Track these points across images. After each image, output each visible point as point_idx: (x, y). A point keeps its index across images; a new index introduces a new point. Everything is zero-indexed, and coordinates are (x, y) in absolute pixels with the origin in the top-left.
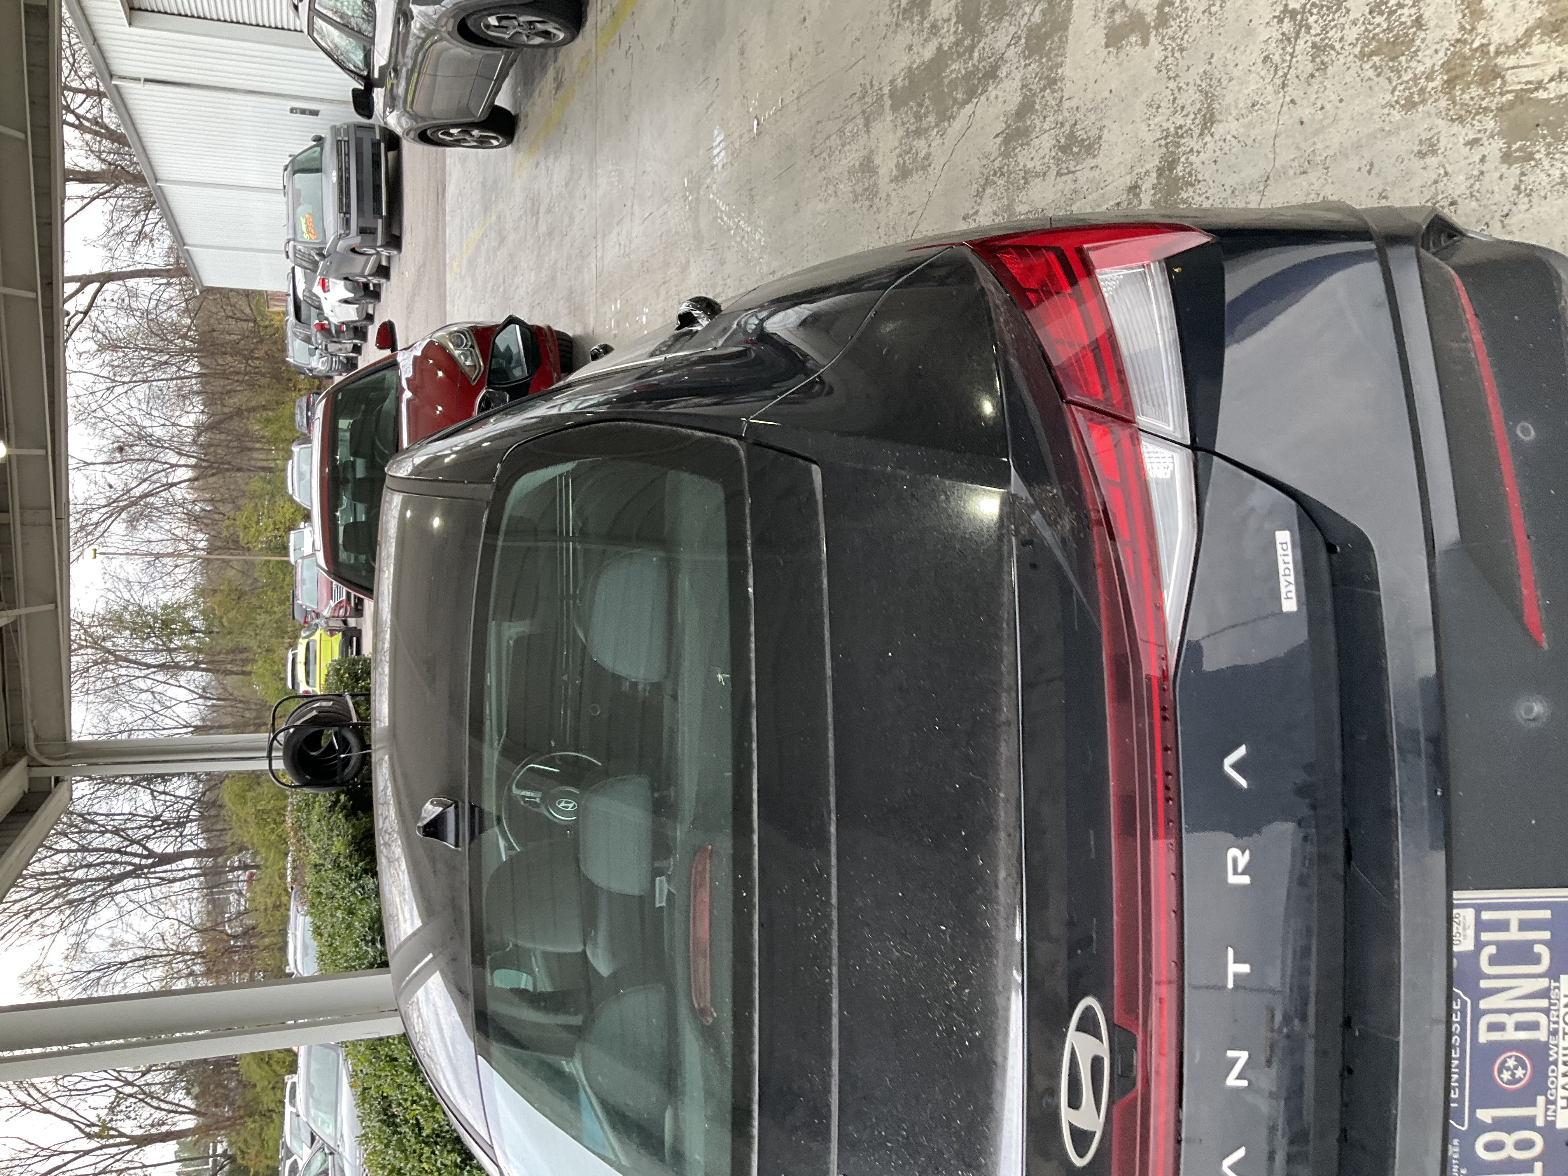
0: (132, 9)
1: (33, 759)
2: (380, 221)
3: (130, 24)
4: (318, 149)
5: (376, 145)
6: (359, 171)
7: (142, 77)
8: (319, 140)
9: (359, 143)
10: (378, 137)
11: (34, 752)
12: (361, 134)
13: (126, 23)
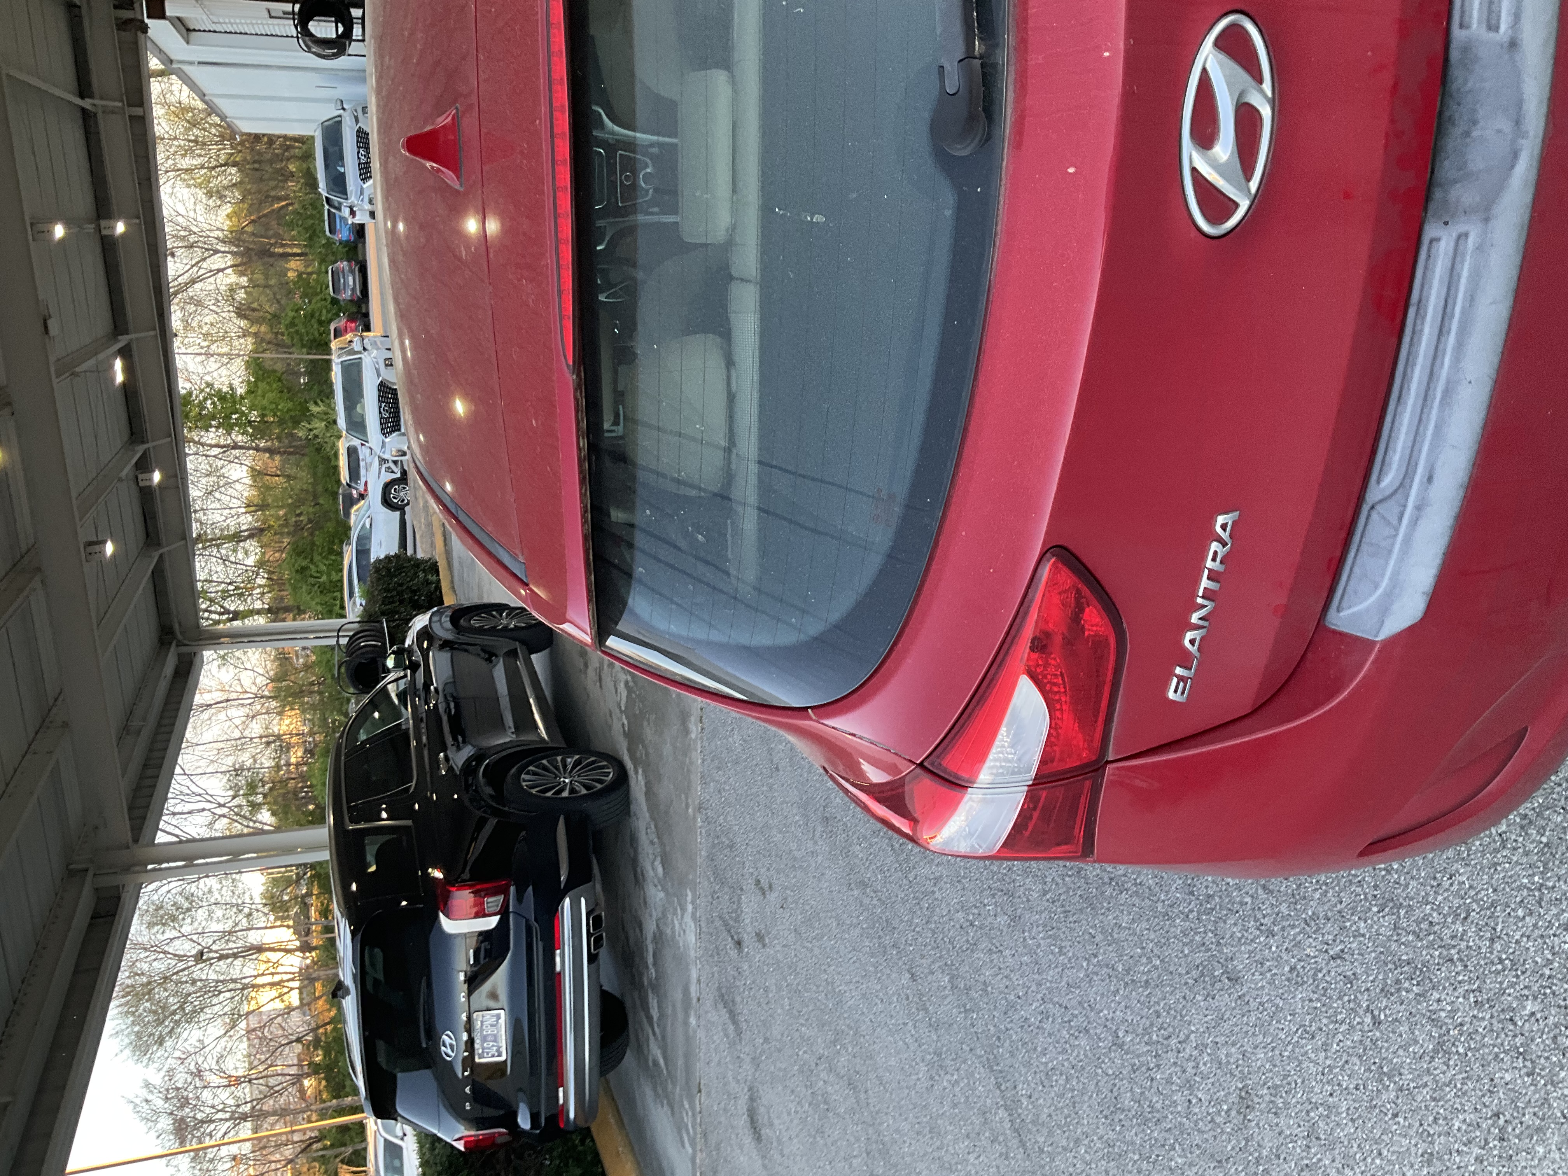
1: (179, 641)
11: (180, 637)
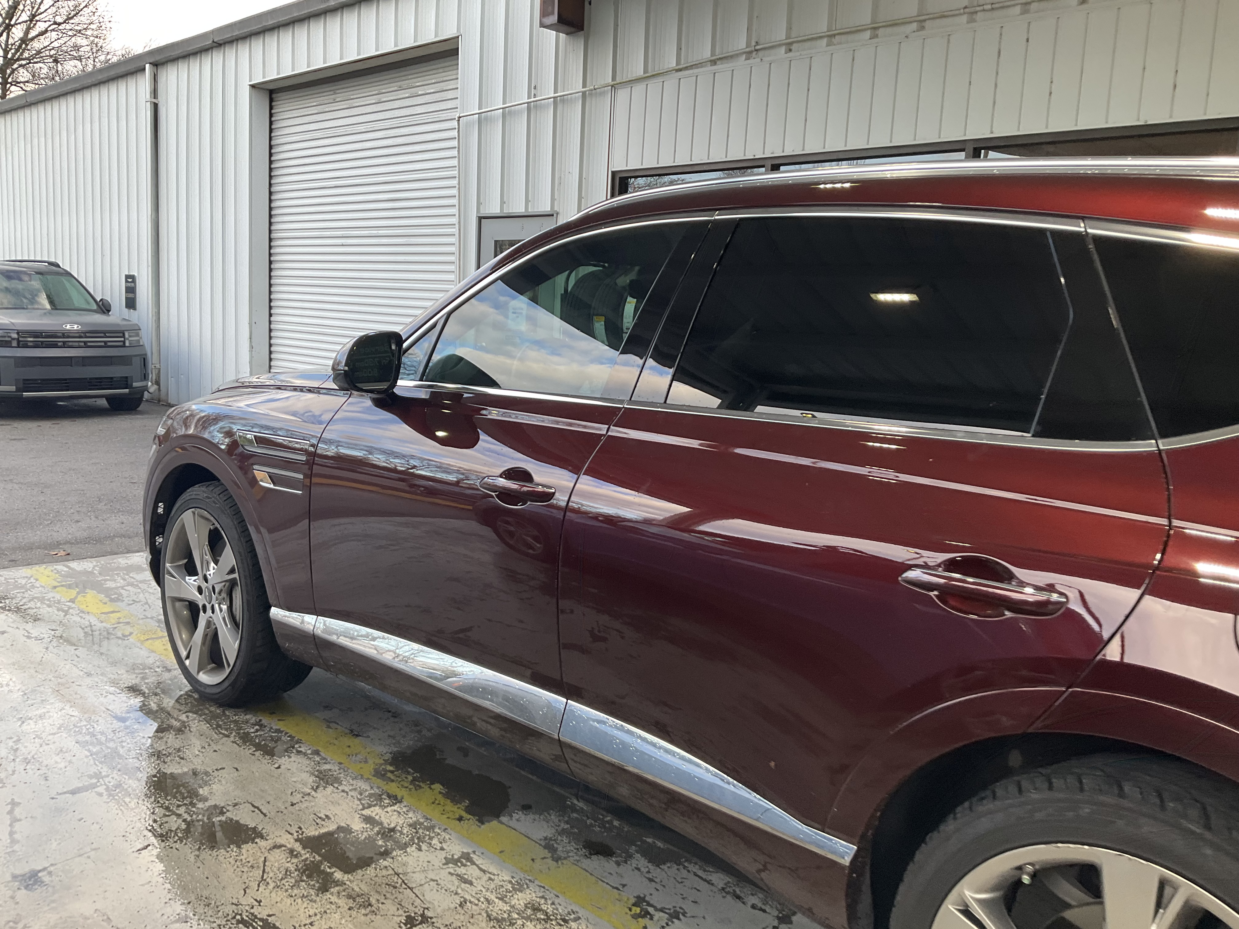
0: (271, 92)
2: (13, 388)
3: (253, 86)
4: (95, 307)
5: (125, 382)
6: (84, 361)
7: (161, 101)
8: (104, 308)
9: (125, 360)
10: (135, 384)
12: (137, 362)
13: (251, 83)
